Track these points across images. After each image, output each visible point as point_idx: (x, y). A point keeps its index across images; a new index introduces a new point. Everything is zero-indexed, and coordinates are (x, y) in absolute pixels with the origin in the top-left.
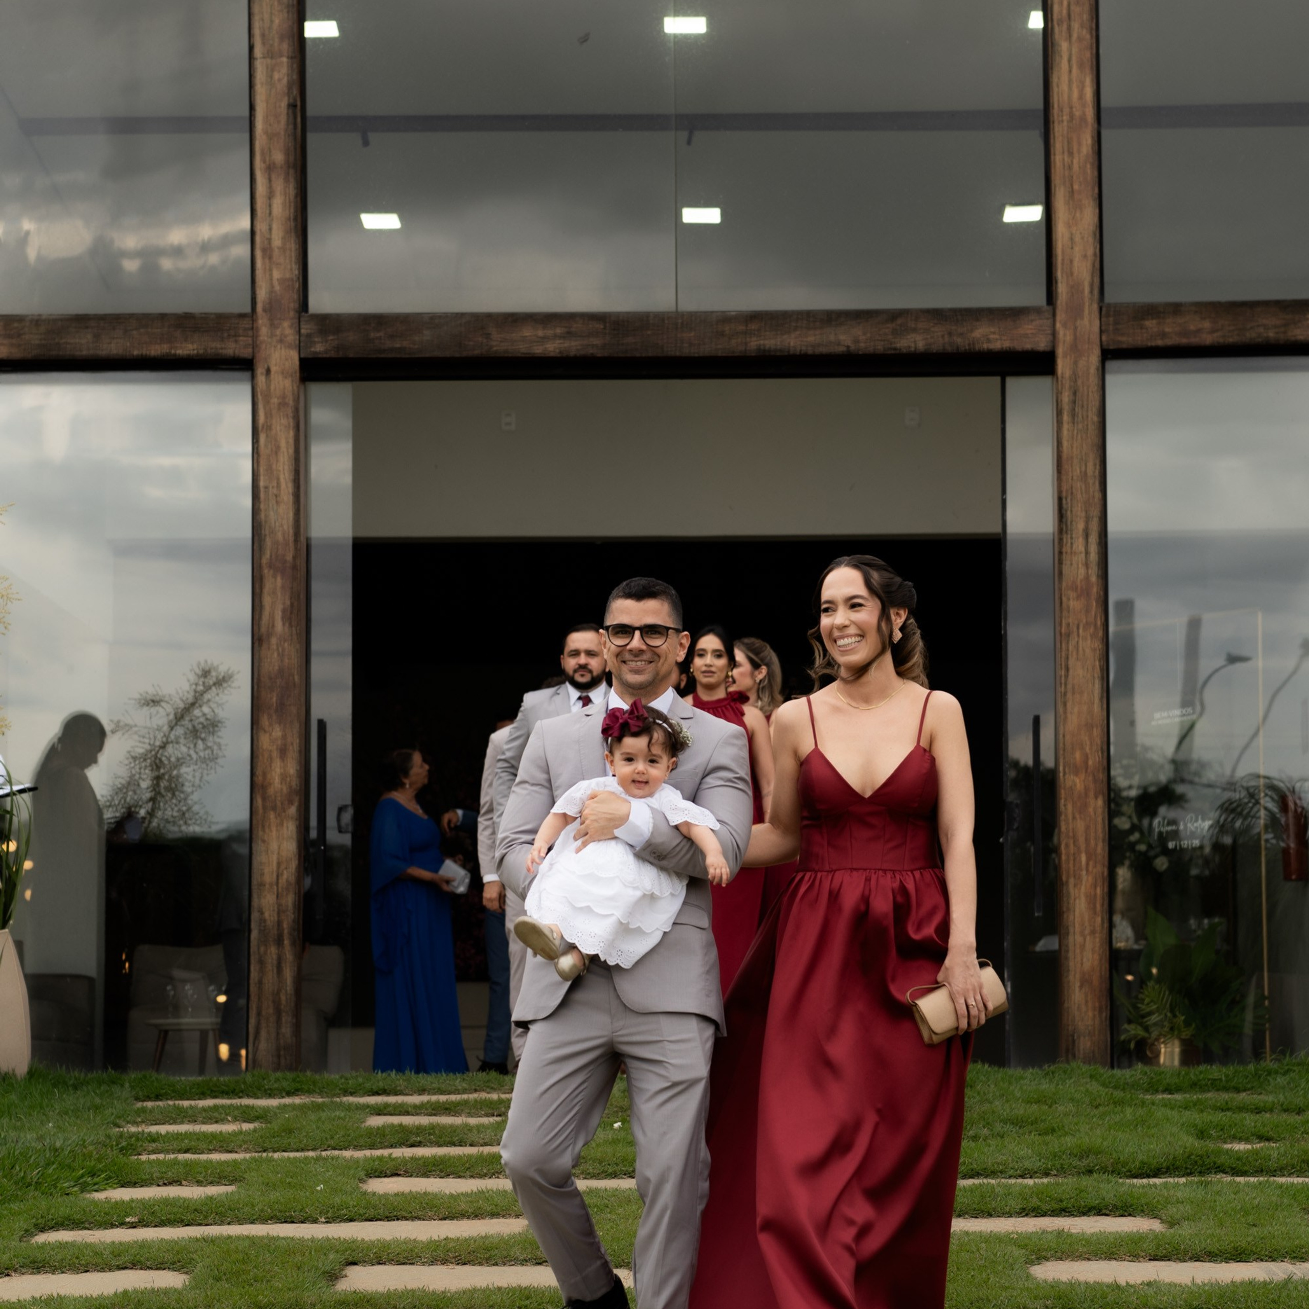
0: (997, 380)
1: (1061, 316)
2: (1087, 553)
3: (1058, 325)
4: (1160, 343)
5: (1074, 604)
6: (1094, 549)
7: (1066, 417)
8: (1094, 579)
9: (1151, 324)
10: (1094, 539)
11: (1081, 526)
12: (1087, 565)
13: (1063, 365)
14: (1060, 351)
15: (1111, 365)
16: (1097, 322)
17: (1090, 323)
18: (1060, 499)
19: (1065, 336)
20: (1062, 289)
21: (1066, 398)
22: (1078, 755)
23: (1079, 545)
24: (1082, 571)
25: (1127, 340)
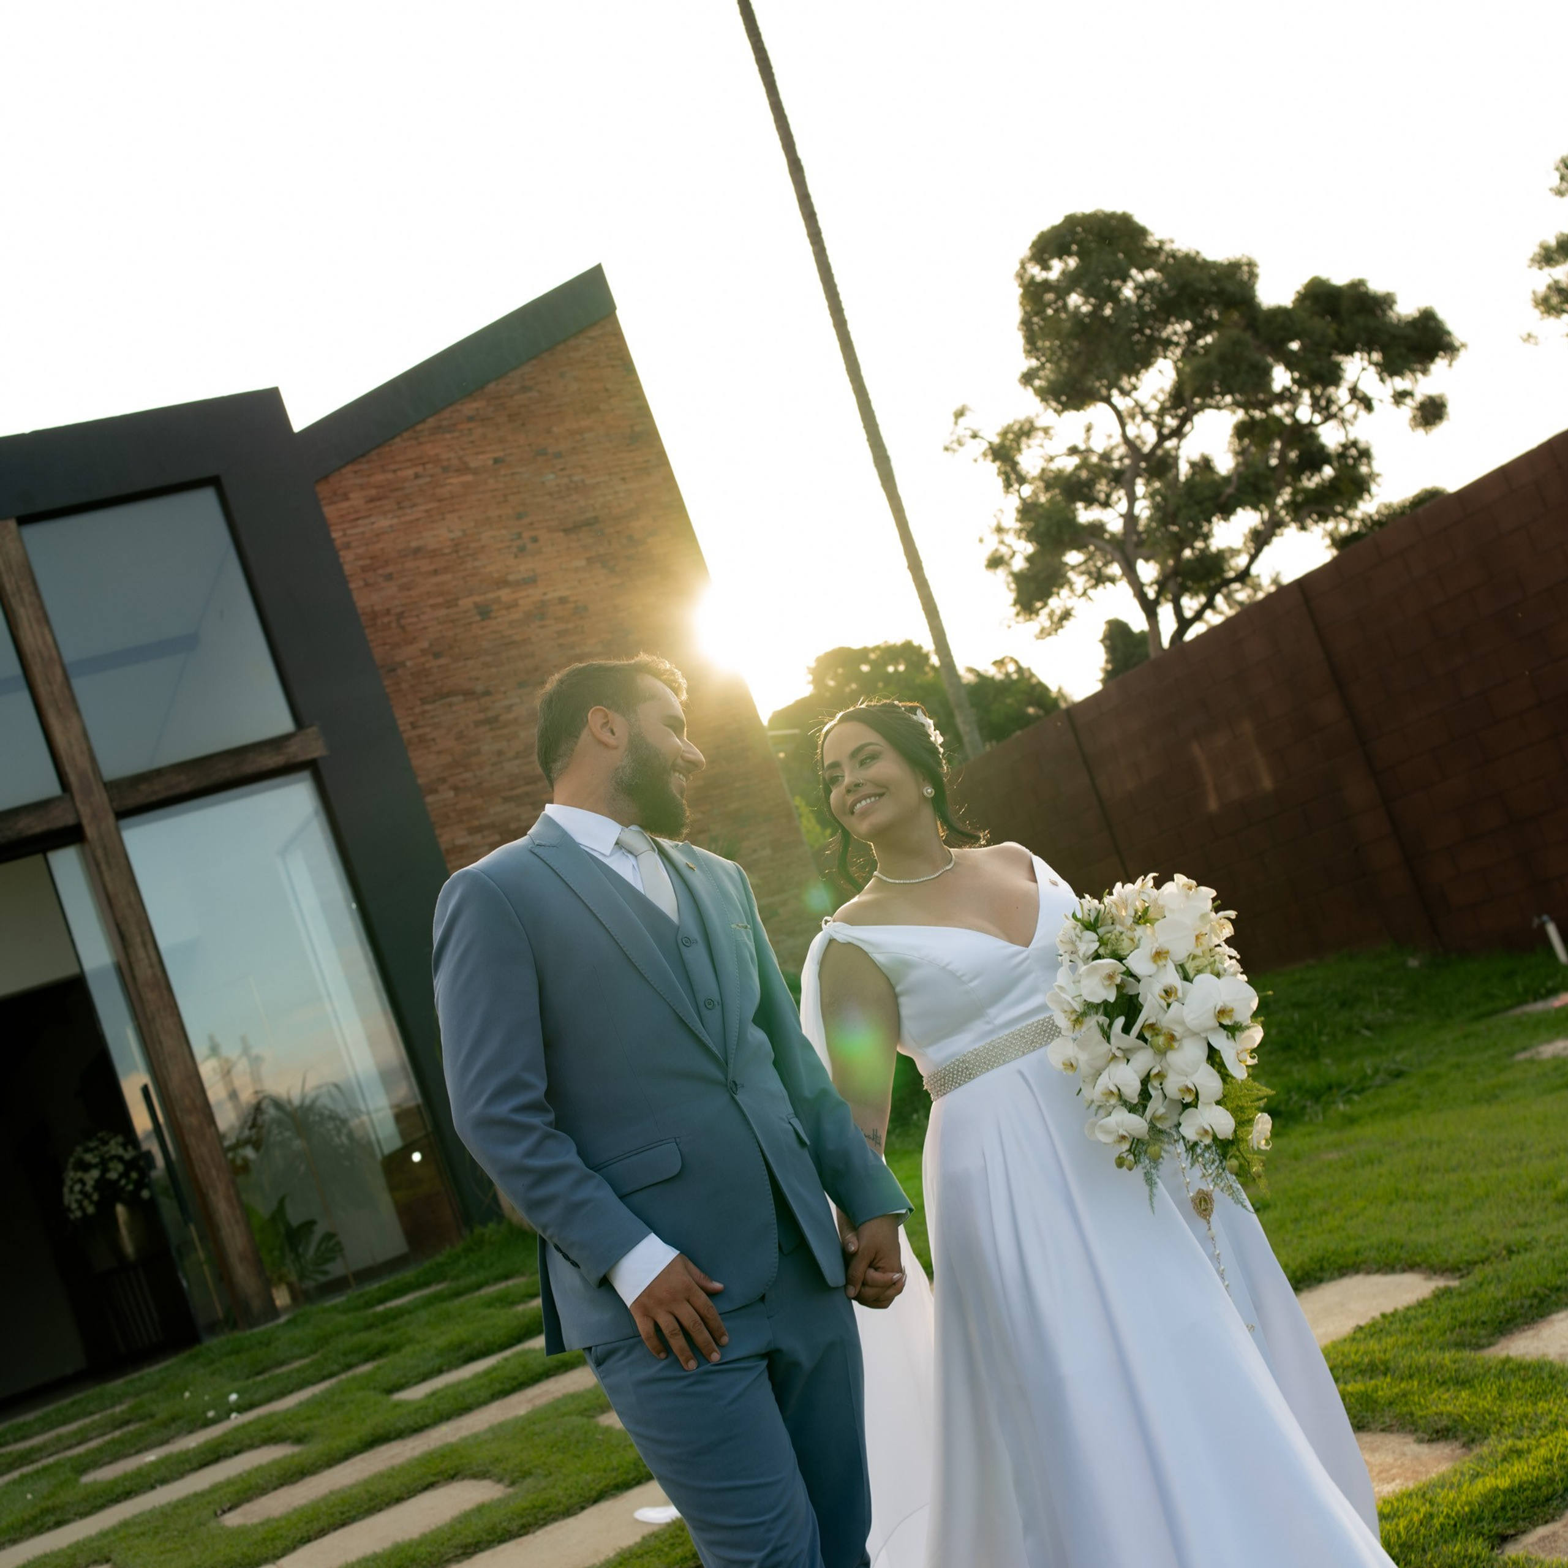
0: (40, 857)
1: (78, 798)
2: (149, 957)
3: (79, 805)
4: (154, 798)
5: (150, 996)
6: (152, 953)
7: (104, 867)
8: (159, 974)
9: (144, 787)
10: (150, 946)
11: (138, 940)
12: (151, 966)
13: (90, 831)
14: (85, 822)
15: (123, 823)
16: (105, 797)
17: (101, 797)
18: (118, 926)
19: (85, 811)
20: (73, 778)
21: (100, 853)
22: (187, 1102)
23: (141, 953)
24: (149, 972)
25: (131, 801)
